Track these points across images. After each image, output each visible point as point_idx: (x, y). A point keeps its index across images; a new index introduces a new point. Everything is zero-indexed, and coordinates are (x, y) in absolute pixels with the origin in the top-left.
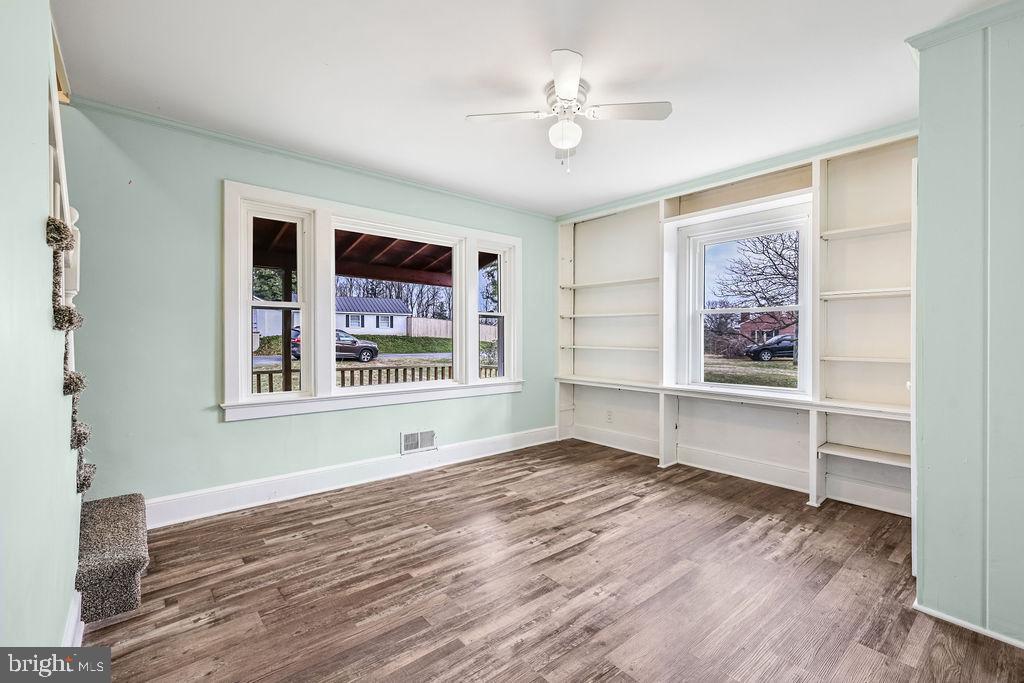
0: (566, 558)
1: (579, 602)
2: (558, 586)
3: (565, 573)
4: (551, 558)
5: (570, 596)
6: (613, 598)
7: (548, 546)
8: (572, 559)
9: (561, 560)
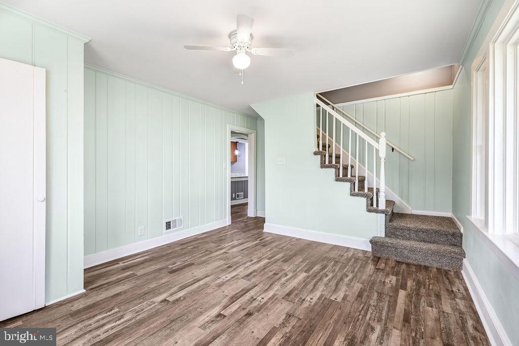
0: (240, 292)
1: (234, 274)
2: (242, 278)
3: (240, 283)
4: (248, 291)
5: (237, 275)
6: (219, 277)
7: (252, 297)
8: (238, 291)
9: (243, 290)
